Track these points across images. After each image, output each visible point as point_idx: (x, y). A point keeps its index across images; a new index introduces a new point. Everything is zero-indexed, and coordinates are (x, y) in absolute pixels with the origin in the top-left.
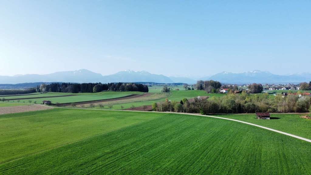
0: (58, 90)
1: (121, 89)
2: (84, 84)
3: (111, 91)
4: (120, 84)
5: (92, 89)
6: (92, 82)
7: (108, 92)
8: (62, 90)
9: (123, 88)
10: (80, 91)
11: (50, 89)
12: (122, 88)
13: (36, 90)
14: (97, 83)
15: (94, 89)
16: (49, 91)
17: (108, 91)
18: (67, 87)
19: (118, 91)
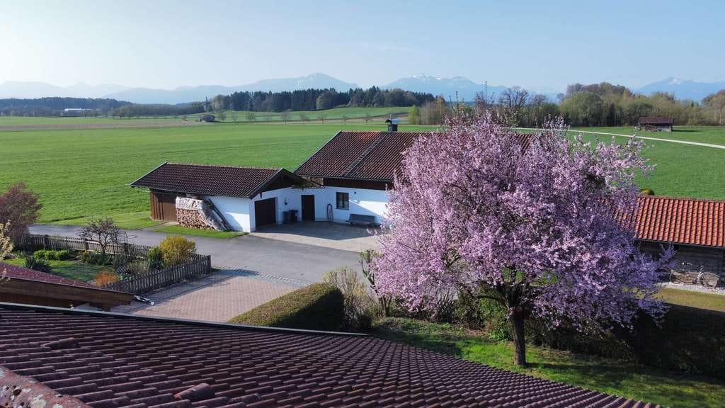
0: (247, 107)
1: (377, 102)
2: (297, 92)
3: (355, 107)
4: (374, 91)
5: (315, 103)
6: (315, 88)
7: (348, 108)
8: (255, 107)
9: (380, 99)
10: (290, 108)
11: (231, 105)
12: (378, 99)
13: (205, 107)
14: (326, 90)
15: (318, 103)
16: (229, 109)
17: (349, 106)
18: (264, 99)
19: (369, 106)
